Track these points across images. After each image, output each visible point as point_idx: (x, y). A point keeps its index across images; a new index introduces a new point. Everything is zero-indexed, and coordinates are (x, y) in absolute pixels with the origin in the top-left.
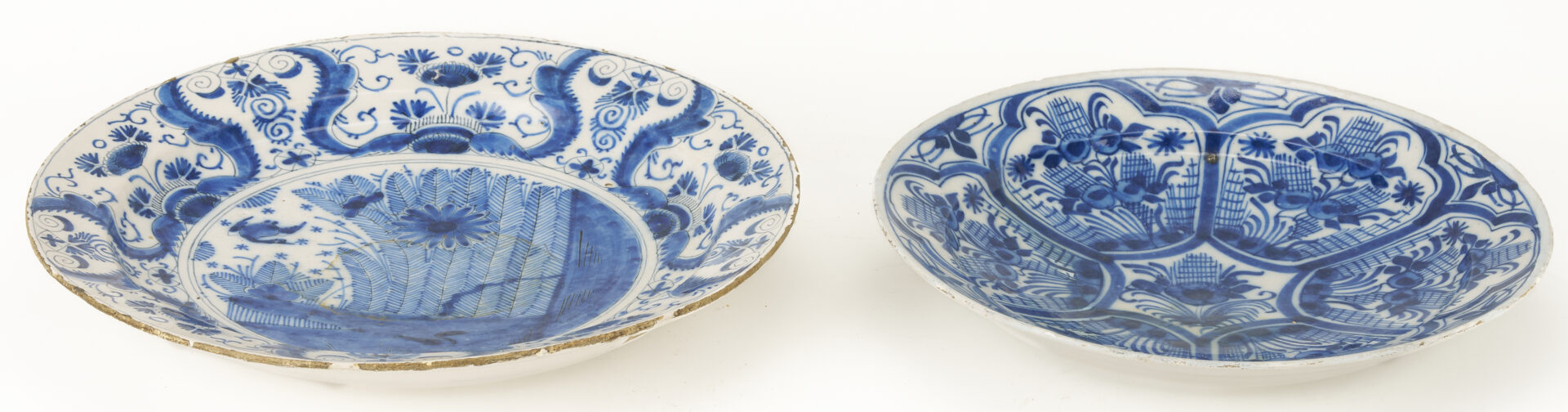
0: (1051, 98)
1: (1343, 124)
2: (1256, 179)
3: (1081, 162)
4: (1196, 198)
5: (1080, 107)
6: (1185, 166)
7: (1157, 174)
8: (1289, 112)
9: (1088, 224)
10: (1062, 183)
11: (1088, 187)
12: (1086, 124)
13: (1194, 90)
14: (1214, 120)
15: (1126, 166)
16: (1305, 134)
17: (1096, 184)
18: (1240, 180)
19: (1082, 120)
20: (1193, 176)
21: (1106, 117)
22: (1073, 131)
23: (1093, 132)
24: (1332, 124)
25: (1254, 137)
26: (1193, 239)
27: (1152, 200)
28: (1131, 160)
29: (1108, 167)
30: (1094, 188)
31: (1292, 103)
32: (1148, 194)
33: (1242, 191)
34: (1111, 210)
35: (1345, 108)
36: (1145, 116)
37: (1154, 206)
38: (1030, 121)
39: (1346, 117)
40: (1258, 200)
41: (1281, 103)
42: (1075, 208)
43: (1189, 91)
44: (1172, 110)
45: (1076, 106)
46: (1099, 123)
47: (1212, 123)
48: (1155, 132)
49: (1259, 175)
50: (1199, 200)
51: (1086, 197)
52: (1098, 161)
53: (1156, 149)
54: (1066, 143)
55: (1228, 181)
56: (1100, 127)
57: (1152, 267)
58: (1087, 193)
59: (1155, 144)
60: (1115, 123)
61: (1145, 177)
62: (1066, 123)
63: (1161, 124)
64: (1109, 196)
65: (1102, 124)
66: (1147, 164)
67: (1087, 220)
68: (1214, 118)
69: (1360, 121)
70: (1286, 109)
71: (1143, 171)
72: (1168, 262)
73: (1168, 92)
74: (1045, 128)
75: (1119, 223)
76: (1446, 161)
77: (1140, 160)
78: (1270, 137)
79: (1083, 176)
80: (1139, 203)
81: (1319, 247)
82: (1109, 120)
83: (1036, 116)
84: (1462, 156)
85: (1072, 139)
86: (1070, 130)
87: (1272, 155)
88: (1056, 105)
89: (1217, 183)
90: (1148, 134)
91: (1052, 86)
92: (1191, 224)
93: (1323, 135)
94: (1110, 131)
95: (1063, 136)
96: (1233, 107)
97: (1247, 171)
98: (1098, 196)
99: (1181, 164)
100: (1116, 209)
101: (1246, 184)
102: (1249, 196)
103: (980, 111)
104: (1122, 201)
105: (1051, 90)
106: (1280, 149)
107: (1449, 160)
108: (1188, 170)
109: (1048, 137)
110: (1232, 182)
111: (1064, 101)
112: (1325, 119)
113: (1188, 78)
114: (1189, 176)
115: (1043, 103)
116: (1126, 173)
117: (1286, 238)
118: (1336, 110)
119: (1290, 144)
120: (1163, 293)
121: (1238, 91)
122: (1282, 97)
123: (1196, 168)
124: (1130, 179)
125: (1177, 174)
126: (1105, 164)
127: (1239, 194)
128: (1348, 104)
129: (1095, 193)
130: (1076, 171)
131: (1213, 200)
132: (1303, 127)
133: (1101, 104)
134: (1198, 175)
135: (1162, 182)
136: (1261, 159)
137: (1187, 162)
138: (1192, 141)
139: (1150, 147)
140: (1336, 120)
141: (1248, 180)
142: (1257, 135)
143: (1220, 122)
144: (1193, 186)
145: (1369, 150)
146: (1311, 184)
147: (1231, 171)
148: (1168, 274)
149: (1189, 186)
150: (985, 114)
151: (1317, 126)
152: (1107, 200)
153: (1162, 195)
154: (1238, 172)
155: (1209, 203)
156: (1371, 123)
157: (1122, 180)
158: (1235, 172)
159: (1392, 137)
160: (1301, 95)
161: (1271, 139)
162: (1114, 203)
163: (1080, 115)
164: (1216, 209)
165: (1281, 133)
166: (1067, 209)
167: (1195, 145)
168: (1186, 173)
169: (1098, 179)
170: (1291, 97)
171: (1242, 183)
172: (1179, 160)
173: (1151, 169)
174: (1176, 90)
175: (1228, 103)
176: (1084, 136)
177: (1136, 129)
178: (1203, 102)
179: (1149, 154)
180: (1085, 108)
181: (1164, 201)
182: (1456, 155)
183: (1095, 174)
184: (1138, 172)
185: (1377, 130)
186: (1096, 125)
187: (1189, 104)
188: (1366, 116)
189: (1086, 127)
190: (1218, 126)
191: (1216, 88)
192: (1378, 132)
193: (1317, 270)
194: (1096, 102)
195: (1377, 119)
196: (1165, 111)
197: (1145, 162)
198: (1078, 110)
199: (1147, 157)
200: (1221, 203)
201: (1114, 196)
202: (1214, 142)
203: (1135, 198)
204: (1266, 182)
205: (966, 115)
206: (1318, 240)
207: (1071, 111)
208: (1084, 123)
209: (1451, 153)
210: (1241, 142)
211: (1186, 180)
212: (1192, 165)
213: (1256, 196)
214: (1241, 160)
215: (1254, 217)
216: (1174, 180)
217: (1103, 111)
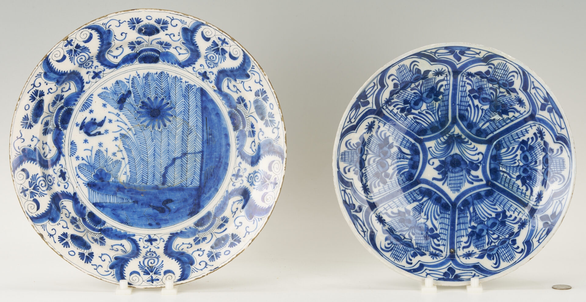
0: (515, 260)
1: (405, 260)
2: (435, 241)
3: (501, 240)
4: (457, 230)
5: (503, 260)
6: (462, 247)
7: (472, 241)
8: (425, 268)
9: (496, 207)
10: (507, 227)
11: (497, 228)
12: (500, 254)
13: (461, 276)
14: (452, 264)
15: (484, 243)
16: (419, 258)
17: (494, 231)
18: (441, 240)
19: (502, 255)
20: (459, 242)
21: (493, 259)
22: (505, 249)
23: (498, 251)
24: (409, 261)
25: (437, 257)
26: (458, 203)
27: (473, 227)
28: (482, 246)
29: (490, 241)
30: (495, 228)
31: (424, 272)
32: (475, 230)
33: (440, 235)
34: (488, 218)
35: (404, 267)
36: (478, 263)
37: (473, 224)
38: (522, 247)
39: (403, 263)
40: (435, 230)
41: (428, 272)
42: (501, 214)
43: (463, 276)
44: (469, 267)
45: (505, 260)
46: (496, 256)
47: (453, 263)
48: (474, 257)
49: (435, 243)
50: (456, 229)
51: (498, 222)
52: (494, 243)
53: (473, 252)
54: (507, 243)
55: (446, 240)
56: (495, 254)
57: (472, 181)
58: (497, 225)
59: (474, 254)
60: (490, 257)
61: (476, 239)
62: (508, 252)
63: (472, 260)
64: (489, 226)
65: (494, 255)
66: (476, 246)
67: (496, 209)
68: (453, 266)
69: (399, 260)
70: (426, 269)
71: (477, 242)
72: (467, 186)
73: (470, 274)
74: (515, 246)
75: (485, 211)
76: (368, 230)
77: (479, 247)
78: (432, 257)
79: (500, 234)
80: (478, 224)
81: (413, 197)
82: (492, 258)
83: (519, 250)
84: (362, 230)
85: (505, 245)
86: (506, 249)
87: (430, 252)
88: (512, 258)
89: (450, 239)
90: (477, 256)
91: (515, 265)
92: (459, 214)
93: (412, 256)
94: (491, 253)
95: (509, 245)
96: (445, 270)
97: (439, 245)
98: (494, 224)
99: (464, 248)
100: (486, 219)
101: (439, 238)
102: (438, 232)
103: (540, 241)
104: (484, 224)
105: (515, 263)
106: (427, 253)
107: (366, 230)
108: (461, 245)
109: (514, 242)
110: (445, 240)
111: (510, 261)
112: (411, 264)
113: (464, 280)
114: (460, 242)
115: (518, 256)
116: (484, 240)
117: (424, 204)
118: (408, 266)
119: (424, 254)
120: (468, 162)
121: (444, 277)
122: (428, 274)
123: (458, 246)
124: (482, 237)
125: (464, 242)
126: (492, 242)
127: (441, 233)
128: (403, 268)
129: (495, 226)
130: (502, 235)
131: (451, 230)
132: (419, 261)
133: (495, 264)
134: (457, 242)
135: (470, 237)
136: (434, 251)
137: (461, 249)
138: (460, 256)
139: (476, 252)
140: (407, 262)
141: (438, 241)
142: (436, 258)
143: (450, 264)
144: (459, 236)
145: (395, 246)
146: (415, 237)
147: (445, 245)
148: (466, 178)
149: (460, 236)
150: (538, 241)
151: (415, 260)
152: (490, 223)
153: (470, 230)
154: (442, 245)
155: (452, 227)
156: (394, 258)
157: (485, 235)
158: (444, 245)
159: (387, 250)
160: (420, 275)
161: (431, 256)
162: (487, 222)
163: (503, 257)
164: (450, 224)
165: (427, 259)
166: (504, 212)
167: (459, 255)
168: (461, 243)
169: (494, 234)
170: (424, 274)
171: (441, 239)
172: (464, 249)
173: (474, 243)
174: (468, 275)
175: (448, 272)
176: (501, 248)
177: (481, 257)
178: (457, 272)
179: (476, 250)
180: (501, 260)
181: (469, 227)
182: (364, 232)
183: (495, 236)
184: (479, 241)
185: (392, 255)
186: (496, 254)
187: (462, 270)
188: (396, 262)
189: (500, 252)
190: (451, 262)
191: (453, 277)
192: (392, 254)
193: (414, 180)
194: (498, 264)
195: (393, 260)
196: (471, 266)
197: (477, 247)
198: (504, 259)
199: (476, 249)
200: (448, 228)
201: (487, 226)
202: (452, 257)
203: (479, 227)
204: (432, 239)
205: (546, 236)
206: (413, 202)
207: (506, 257)
208: (501, 254)
209: (366, 233)
210: (442, 256)
211: (461, 240)
212: (459, 247)
213: (435, 232)
214: (442, 252)
215: (436, 219)
216: (465, 239)
217: (494, 261)
